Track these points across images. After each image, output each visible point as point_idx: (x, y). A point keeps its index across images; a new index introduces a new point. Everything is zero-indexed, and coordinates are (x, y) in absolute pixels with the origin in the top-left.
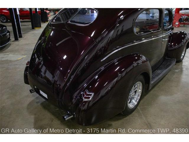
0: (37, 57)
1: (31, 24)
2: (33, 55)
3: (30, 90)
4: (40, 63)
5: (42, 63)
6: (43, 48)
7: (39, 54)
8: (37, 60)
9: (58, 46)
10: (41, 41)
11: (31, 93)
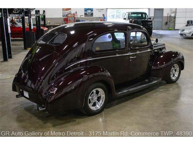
0: (23, 72)
1: (23, 43)
2: (20, 70)
3: (16, 96)
4: (25, 77)
5: (27, 77)
6: (29, 64)
7: (25, 69)
8: (23, 74)
9: (40, 61)
10: (28, 58)
11: (17, 97)
